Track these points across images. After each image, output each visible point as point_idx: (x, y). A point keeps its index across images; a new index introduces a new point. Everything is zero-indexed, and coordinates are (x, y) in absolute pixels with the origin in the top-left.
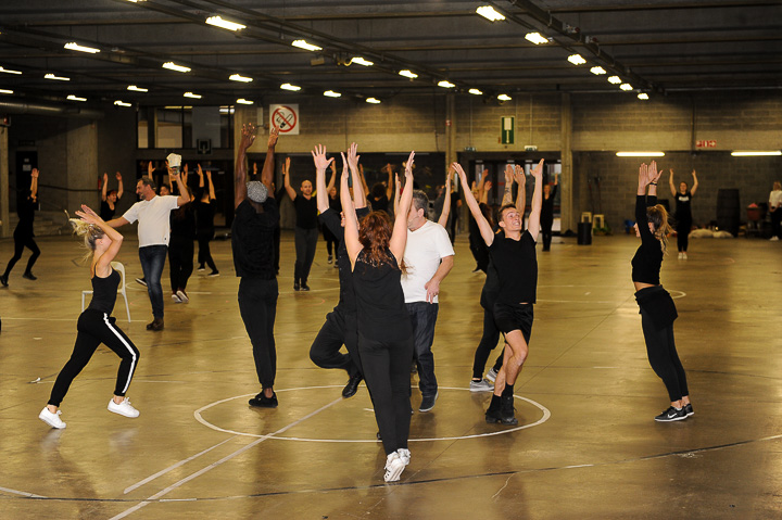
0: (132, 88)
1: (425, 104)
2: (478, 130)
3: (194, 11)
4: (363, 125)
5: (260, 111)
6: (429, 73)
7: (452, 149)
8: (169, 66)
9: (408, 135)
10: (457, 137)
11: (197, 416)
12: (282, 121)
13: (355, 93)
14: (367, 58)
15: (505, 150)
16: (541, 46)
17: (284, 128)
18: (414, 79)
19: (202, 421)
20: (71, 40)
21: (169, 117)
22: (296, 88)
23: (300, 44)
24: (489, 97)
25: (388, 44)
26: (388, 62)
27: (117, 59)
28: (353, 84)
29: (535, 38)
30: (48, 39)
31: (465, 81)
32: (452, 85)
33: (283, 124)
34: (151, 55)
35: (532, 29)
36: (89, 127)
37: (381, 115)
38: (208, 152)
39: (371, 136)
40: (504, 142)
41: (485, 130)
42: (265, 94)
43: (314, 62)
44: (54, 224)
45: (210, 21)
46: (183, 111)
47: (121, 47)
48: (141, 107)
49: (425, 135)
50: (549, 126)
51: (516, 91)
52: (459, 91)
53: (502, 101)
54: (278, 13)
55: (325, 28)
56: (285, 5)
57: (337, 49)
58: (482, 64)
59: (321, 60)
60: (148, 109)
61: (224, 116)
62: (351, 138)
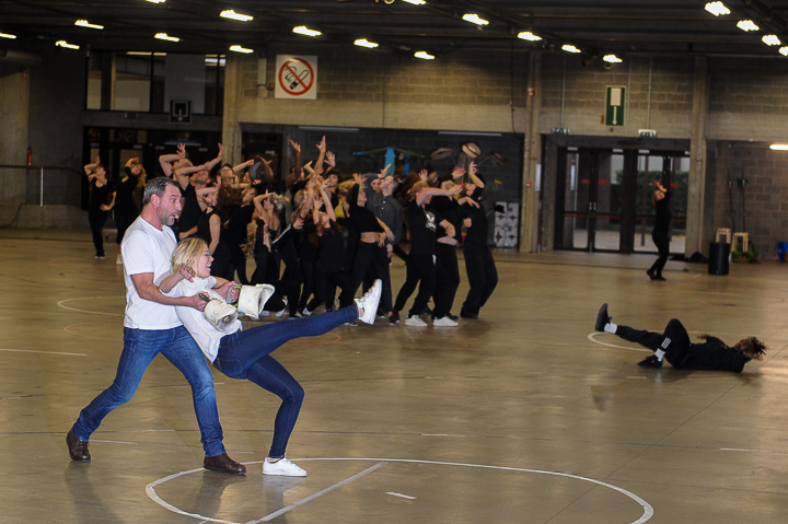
0: (81, 23)
1: (499, 64)
2: (572, 104)
4: (409, 89)
5: (263, 64)
6: (506, 20)
7: (535, 129)
9: (473, 107)
10: (542, 113)
12: (293, 79)
13: (400, 44)
15: (610, 134)
17: (294, 90)
18: (483, 26)
19: (156, 499)
21: (132, 66)
22: (314, 33)
24: (592, 54)
28: (396, 30)
31: (557, 33)
32: (538, 38)
33: (295, 84)
36: (18, 76)
37: (434, 76)
38: (186, 120)
39: (419, 106)
40: (609, 122)
41: (582, 104)
42: (270, 39)
46: (152, 60)
48: (93, 51)
49: (496, 108)
50: (675, 102)
51: (630, 50)
52: (547, 47)
53: (608, 64)
58: (584, 9)
60: (103, 53)
61: (210, 69)
62: (390, 107)
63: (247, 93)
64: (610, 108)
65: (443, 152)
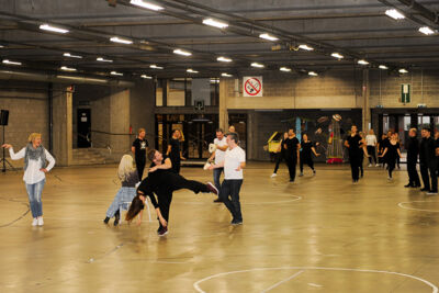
0: (153, 66)
1: (349, 76)
2: (384, 93)
3: (195, 16)
4: (306, 90)
5: (237, 81)
6: (352, 54)
7: (368, 106)
8: (178, 52)
9: (337, 97)
10: (370, 98)
11: (196, 286)
12: (251, 88)
13: (300, 69)
14: (309, 45)
15: (404, 107)
16: (429, 36)
17: (252, 93)
18: (341, 59)
19: (199, 290)
20: (114, 35)
21: (176, 85)
22: (261, 66)
23: (265, 36)
24: (393, 70)
25: (323, 36)
26: (324, 48)
27: (143, 48)
28: (299, 63)
29: (426, 31)
30: (99, 35)
31: (376, 60)
32: (367, 63)
33: (252, 90)
34: (166, 44)
35: (424, 24)
36: (124, 92)
37: (318, 83)
38: (202, 109)
39: (311, 98)
41: (389, 94)
42: (240, 70)
43: (274, 48)
44: (101, 157)
45: (205, 22)
46: (186, 81)
47: (146, 40)
48: (158, 79)
49: (348, 97)
50: (434, 90)
51: (411, 66)
52: (372, 67)
53: (402, 74)
54: (250, 16)
55: (281, 26)
56: (254, 11)
57: (289, 39)
59: (278, 47)
60: (163, 80)
61: (212, 84)
62: (298, 99)
63: (230, 95)
64: (403, 95)
65: (323, 119)
